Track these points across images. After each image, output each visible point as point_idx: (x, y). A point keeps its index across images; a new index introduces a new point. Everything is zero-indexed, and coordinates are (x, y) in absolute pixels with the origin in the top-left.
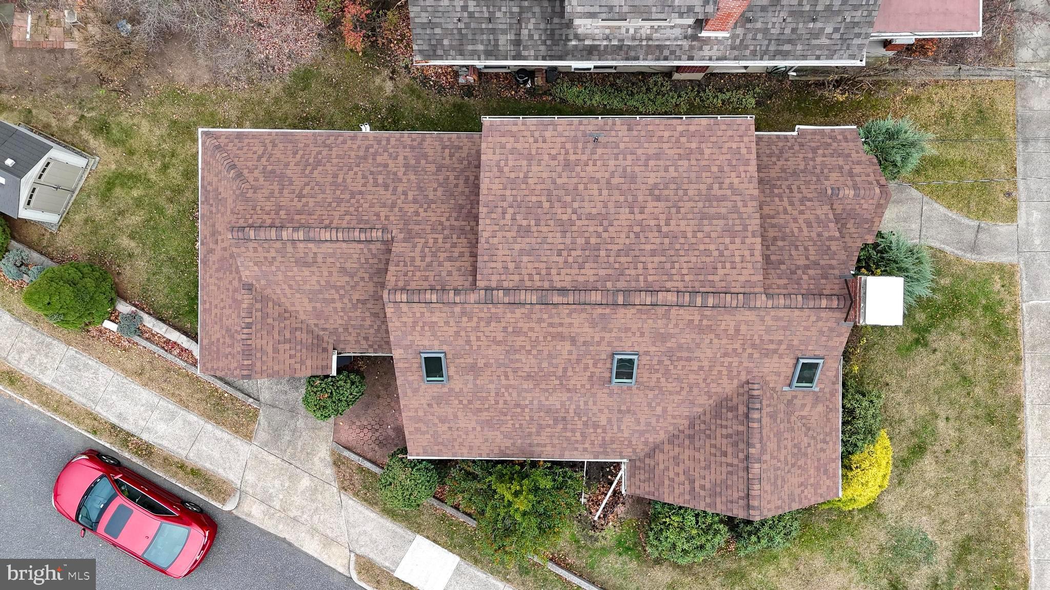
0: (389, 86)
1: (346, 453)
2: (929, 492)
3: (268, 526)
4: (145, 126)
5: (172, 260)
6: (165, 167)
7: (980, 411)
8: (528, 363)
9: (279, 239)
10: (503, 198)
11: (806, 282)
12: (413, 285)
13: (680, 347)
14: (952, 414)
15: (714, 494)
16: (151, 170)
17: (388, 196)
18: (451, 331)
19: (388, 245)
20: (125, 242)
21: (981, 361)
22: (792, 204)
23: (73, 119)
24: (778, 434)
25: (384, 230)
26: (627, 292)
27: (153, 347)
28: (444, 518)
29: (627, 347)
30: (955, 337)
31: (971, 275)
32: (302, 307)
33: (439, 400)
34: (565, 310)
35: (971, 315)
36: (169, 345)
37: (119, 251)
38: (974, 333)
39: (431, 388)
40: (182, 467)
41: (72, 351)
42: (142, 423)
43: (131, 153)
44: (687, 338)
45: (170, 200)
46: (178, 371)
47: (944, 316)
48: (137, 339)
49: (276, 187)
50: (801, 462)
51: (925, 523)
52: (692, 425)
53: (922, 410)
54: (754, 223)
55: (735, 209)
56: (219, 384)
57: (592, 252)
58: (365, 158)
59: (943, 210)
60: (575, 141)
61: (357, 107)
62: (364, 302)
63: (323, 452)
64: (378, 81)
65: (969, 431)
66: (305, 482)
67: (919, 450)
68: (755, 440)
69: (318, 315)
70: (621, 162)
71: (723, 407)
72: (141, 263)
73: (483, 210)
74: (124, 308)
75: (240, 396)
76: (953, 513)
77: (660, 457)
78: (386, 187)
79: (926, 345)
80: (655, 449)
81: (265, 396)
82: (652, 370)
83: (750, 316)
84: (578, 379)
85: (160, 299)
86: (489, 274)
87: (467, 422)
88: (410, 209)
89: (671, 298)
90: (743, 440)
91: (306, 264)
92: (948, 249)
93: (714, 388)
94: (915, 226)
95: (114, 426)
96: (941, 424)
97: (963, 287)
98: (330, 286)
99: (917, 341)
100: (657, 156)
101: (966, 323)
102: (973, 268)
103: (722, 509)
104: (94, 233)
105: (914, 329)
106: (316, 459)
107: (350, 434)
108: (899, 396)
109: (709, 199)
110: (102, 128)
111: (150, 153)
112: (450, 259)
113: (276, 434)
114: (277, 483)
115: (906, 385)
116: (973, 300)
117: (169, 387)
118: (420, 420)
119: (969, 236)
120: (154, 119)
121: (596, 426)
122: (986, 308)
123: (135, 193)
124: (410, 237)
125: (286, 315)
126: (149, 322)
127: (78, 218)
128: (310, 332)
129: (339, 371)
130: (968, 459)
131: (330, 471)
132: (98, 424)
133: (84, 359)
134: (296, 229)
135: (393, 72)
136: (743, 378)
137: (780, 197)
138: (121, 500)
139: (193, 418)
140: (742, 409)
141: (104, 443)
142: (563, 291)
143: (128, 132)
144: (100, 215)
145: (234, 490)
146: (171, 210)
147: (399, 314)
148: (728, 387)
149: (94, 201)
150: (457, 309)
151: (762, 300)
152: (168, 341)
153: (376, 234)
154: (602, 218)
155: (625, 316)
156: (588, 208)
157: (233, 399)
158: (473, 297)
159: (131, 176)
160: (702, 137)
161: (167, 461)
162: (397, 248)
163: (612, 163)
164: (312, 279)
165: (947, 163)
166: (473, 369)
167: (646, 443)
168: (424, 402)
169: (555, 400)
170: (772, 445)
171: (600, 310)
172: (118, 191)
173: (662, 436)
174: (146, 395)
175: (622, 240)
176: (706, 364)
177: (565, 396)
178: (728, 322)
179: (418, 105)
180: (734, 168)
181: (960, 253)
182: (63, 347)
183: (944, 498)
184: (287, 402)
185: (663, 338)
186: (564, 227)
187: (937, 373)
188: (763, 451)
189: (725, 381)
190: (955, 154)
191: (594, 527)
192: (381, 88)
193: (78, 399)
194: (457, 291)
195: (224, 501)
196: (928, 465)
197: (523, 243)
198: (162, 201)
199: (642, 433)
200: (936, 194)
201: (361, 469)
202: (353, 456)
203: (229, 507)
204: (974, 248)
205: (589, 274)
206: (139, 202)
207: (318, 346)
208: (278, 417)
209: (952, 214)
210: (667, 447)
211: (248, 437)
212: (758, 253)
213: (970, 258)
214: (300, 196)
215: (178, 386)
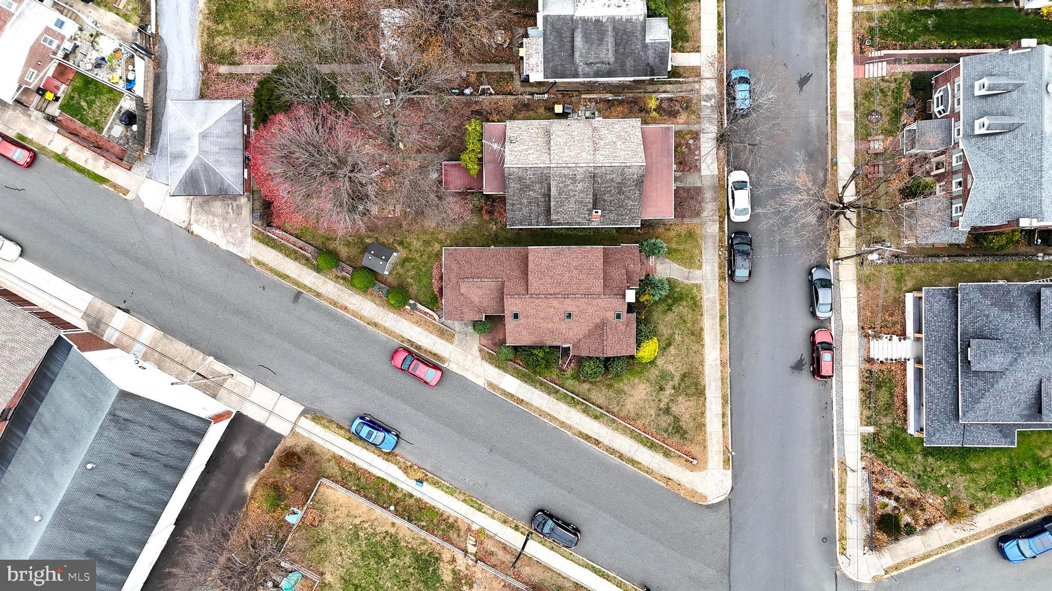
0: (494, 227)
1: (484, 348)
2: (672, 358)
3: (458, 372)
4: (415, 242)
5: (425, 286)
6: (422, 255)
7: (689, 332)
8: (542, 315)
9: (473, 281)
10: (535, 270)
11: (615, 291)
12: (511, 294)
13: (583, 309)
14: (680, 333)
15: (595, 351)
16: (417, 256)
17: (501, 268)
18: (521, 306)
19: (503, 283)
20: (409, 280)
21: (690, 316)
22: (615, 269)
23: (392, 240)
24: (612, 334)
25: (502, 278)
26: (568, 294)
27: (421, 314)
28: (515, 368)
29: (570, 309)
30: (681, 308)
31: (686, 287)
32: (476, 300)
33: (517, 326)
34: (552, 300)
35: (686, 301)
36: (426, 313)
37: (408, 283)
38: (687, 306)
39: (515, 322)
40: (431, 353)
41: (395, 316)
42: (417, 339)
43: (410, 251)
44: (585, 307)
45: (424, 266)
46: (429, 322)
47: (677, 301)
48: (416, 311)
49: (469, 266)
50: (621, 342)
51: (671, 368)
52: (589, 333)
53: (670, 331)
54: (602, 276)
55: (597, 272)
56: (442, 326)
57: (559, 284)
58: (493, 256)
59: (677, 266)
60: (554, 253)
61: (484, 234)
62: (494, 298)
63: (476, 347)
64: (491, 226)
65: (685, 338)
66: (470, 357)
67: (669, 345)
68: (605, 335)
69: (480, 302)
70: (566, 259)
71: (597, 326)
72: (415, 287)
73: (529, 273)
74: (411, 302)
75: (449, 329)
76: (680, 365)
77: (581, 342)
78: (501, 265)
79: (671, 310)
80: (580, 340)
81: (457, 329)
82: (576, 316)
83: (601, 300)
84: (556, 319)
85: (422, 299)
86: (532, 289)
87: (524, 333)
88: (508, 272)
89: (579, 296)
90: (602, 335)
91: (480, 288)
92: (679, 279)
93: (594, 321)
94: (668, 272)
95: (408, 340)
96: (676, 336)
97: (684, 291)
98: (485, 294)
99: (669, 309)
100: (576, 258)
101: (685, 303)
102: (687, 285)
103: (597, 355)
104: (400, 277)
105: (667, 305)
106: (474, 350)
107: (484, 342)
108: (662, 327)
109: (590, 269)
110: (401, 243)
111: (417, 251)
112: (520, 286)
113: (461, 341)
114: (461, 357)
115: (665, 324)
116: (687, 296)
117: (426, 327)
118: (511, 332)
119: (686, 274)
120: (418, 239)
121: (562, 333)
122: (691, 298)
123: (412, 264)
124: (509, 280)
125: (472, 302)
126: (419, 306)
127: (394, 273)
128: (477, 307)
129: (485, 319)
130: (685, 347)
131: (478, 354)
132: (403, 339)
133: (399, 318)
134: (478, 278)
135: (496, 223)
136: (601, 317)
137: (612, 267)
138: (415, 361)
139: (433, 337)
140: (602, 327)
141: (405, 345)
142: (551, 294)
143: (409, 244)
144: (401, 271)
145: (447, 360)
146: (424, 269)
147: (507, 301)
148: (598, 321)
149: (399, 267)
150: (523, 300)
151: (603, 296)
152: (425, 312)
153: (500, 280)
154: (561, 275)
155: (567, 301)
156: (558, 272)
157: (447, 330)
158: (527, 296)
159: (410, 259)
160: (588, 252)
161: (425, 350)
162: (506, 283)
163: (564, 259)
164: (480, 292)
165: (679, 250)
166: (527, 317)
167: (577, 339)
168: (512, 326)
169: (550, 326)
170: (610, 337)
171: (561, 299)
172: (407, 263)
173: (581, 336)
174: (419, 330)
175: (567, 281)
176: (591, 314)
177: (552, 324)
178: (595, 302)
179: (504, 233)
180: (597, 261)
181: (683, 280)
182: (393, 314)
183: (677, 360)
184: (464, 332)
185: (579, 307)
186: (552, 277)
187: (675, 319)
188: (607, 338)
189: (597, 319)
190: (681, 247)
191: (564, 371)
192: (492, 228)
193: (397, 331)
194: (523, 295)
195: (444, 364)
196: (672, 350)
197: (541, 282)
198: (421, 267)
199: (575, 335)
200: (675, 260)
201: (488, 353)
202: (486, 349)
203: (445, 366)
204: (688, 278)
205: (558, 290)
206: (413, 267)
207: (480, 312)
208: (462, 336)
209: (681, 267)
210: (583, 340)
211: (452, 343)
212: (602, 284)
213: (686, 282)
214: (477, 269)
215: (429, 327)
